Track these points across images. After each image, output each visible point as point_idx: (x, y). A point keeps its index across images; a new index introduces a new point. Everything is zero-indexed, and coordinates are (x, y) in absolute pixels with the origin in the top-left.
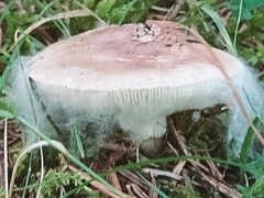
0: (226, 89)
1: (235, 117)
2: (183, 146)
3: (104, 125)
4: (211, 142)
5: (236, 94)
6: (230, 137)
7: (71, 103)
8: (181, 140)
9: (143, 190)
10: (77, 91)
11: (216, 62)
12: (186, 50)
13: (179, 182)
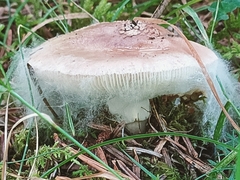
0: (201, 76)
1: (209, 103)
2: (164, 128)
3: (92, 106)
4: (189, 125)
5: (209, 81)
6: (205, 120)
7: (64, 87)
8: (163, 123)
9: (127, 165)
10: (69, 76)
11: (192, 52)
12: (167, 43)
13: (159, 159)
